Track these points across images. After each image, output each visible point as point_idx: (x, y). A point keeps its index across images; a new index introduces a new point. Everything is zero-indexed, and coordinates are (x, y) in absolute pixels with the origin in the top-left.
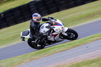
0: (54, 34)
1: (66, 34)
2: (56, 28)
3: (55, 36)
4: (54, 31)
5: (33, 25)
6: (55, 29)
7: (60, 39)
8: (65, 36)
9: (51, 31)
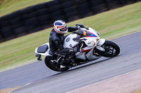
0: (85, 49)
1: (102, 49)
2: (88, 40)
3: (87, 51)
4: (85, 46)
5: (55, 37)
6: (86, 42)
7: (94, 57)
8: (101, 52)
9: (81, 44)
